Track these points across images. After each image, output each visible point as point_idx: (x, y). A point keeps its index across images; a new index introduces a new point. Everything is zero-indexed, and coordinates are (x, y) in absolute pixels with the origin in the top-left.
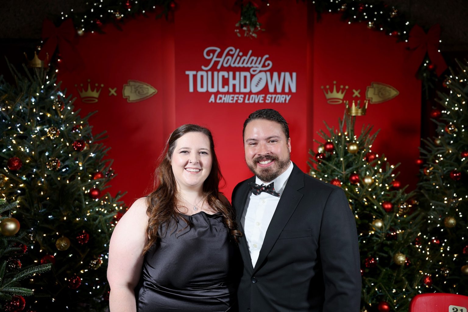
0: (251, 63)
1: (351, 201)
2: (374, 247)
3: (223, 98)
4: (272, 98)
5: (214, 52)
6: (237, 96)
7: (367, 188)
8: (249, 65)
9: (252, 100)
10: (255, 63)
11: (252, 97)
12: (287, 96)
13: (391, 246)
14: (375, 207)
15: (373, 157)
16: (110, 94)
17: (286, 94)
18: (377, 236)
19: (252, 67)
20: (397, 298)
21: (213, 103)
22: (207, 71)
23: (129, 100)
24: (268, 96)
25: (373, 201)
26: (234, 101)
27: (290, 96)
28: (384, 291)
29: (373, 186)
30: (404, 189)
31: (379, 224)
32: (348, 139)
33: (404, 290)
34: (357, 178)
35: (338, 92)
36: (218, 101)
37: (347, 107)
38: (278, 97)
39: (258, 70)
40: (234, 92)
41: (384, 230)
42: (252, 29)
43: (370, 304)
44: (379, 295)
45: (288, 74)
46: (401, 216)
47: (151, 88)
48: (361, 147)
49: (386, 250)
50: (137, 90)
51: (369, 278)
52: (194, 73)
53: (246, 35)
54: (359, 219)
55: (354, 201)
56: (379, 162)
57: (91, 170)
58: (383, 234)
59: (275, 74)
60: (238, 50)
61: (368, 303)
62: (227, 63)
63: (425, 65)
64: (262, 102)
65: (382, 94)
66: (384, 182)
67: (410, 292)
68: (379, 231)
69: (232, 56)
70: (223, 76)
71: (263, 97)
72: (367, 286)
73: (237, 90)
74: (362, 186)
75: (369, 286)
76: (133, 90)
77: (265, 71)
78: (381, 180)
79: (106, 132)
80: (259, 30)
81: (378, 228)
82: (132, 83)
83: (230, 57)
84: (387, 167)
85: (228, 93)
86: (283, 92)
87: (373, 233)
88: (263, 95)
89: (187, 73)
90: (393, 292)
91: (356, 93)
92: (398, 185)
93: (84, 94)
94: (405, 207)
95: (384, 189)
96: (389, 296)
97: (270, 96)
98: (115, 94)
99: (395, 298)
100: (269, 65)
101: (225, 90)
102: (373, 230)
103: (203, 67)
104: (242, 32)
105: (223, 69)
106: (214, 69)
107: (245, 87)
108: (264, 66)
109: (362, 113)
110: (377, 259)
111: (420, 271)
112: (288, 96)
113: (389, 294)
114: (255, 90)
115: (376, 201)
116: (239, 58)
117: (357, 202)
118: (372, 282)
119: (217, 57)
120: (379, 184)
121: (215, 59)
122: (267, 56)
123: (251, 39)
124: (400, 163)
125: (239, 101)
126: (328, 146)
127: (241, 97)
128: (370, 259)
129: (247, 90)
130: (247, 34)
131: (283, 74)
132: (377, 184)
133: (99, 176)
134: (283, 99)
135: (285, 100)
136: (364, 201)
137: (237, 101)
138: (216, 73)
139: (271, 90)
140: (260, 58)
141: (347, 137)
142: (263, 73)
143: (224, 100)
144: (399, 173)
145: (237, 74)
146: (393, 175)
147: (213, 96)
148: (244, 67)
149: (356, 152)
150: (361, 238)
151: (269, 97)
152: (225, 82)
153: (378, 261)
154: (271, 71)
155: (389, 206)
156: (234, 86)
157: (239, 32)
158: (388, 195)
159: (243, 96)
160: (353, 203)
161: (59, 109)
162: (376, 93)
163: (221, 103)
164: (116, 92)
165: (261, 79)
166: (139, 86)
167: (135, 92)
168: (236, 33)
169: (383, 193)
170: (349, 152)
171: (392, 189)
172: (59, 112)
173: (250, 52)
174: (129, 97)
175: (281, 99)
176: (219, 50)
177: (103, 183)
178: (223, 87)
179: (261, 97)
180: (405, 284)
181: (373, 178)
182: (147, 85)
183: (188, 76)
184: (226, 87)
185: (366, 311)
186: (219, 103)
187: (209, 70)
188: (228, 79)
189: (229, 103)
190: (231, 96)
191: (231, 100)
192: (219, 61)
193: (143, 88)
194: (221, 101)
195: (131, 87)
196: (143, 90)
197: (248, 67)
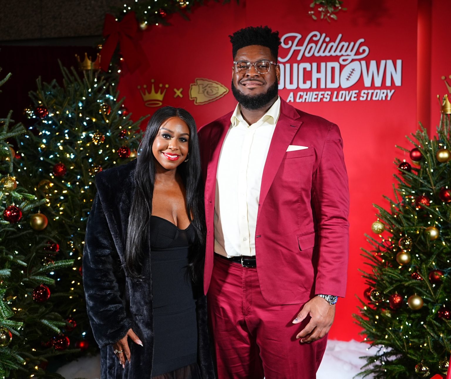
1: (437, 223)
3: (305, 97)
4: (368, 94)
5: (293, 38)
6: (323, 93)
8: (338, 53)
9: (341, 98)
10: (346, 51)
11: (342, 94)
12: (389, 91)
16: (176, 96)
17: (387, 88)
19: (342, 55)
21: (292, 103)
22: (284, 64)
23: (196, 103)
24: (363, 91)
26: (319, 100)
27: (393, 91)
36: (298, 100)
38: (377, 93)
39: (350, 58)
40: (318, 89)
42: (331, 10)
45: (390, 62)
47: (222, 86)
50: (205, 90)
53: (322, 17)
54: (447, 247)
59: (373, 63)
60: (324, 35)
62: (309, 52)
64: (356, 99)
69: (316, 43)
70: (305, 69)
71: (355, 93)
73: (323, 86)
76: (201, 90)
77: (360, 60)
80: (340, 10)
82: (199, 82)
83: (313, 45)
85: (311, 89)
86: (383, 86)
88: (357, 91)
97: (366, 91)
98: (181, 96)
100: (364, 51)
101: (307, 86)
103: (279, 59)
104: (318, 14)
105: (304, 59)
106: (293, 60)
107: (333, 81)
108: (357, 53)
112: (391, 91)
114: (346, 84)
116: (325, 45)
121: (294, 48)
122: (362, 40)
123: (329, 21)
125: (325, 100)
126: (414, 154)
127: (328, 94)
129: (336, 85)
131: (383, 62)
134: (384, 96)
135: (387, 96)
137: (321, 99)
138: (295, 66)
139: (368, 83)
142: (358, 62)
143: (306, 99)
145: (323, 65)
147: (291, 94)
149: (447, 161)
151: (364, 93)
152: (307, 76)
154: (368, 60)
156: (318, 80)
157: (314, 14)
159: (329, 93)
160: (440, 226)
161: (105, 113)
163: (302, 102)
164: (181, 93)
165: (353, 70)
166: (208, 84)
167: (204, 92)
168: (310, 16)
170: (441, 161)
172: (104, 116)
173: (340, 36)
174: (196, 98)
175: (380, 95)
176: (299, 36)
178: (304, 82)
179: (354, 93)
182: (217, 84)
184: (308, 82)
185: (448, 364)
186: (299, 103)
187: (287, 62)
188: (311, 72)
189: (311, 102)
190: (315, 93)
191: (315, 99)
192: (299, 51)
193: (212, 87)
194: (302, 100)
195: (199, 86)
196: (213, 90)
197: (337, 56)
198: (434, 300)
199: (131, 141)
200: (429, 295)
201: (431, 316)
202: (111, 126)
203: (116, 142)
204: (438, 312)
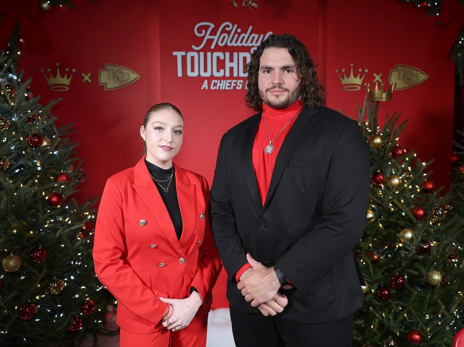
0: (251, 42)
1: (373, 206)
2: (402, 262)
3: (218, 84)
5: (206, 28)
6: (236, 81)
7: (394, 190)
8: (249, 44)
10: (256, 42)
13: (423, 262)
14: (404, 214)
15: (400, 152)
16: (84, 81)
18: (406, 250)
19: (253, 46)
20: (431, 325)
21: (207, 90)
22: (198, 52)
23: (106, 88)
25: (401, 206)
26: (232, 88)
28: (416, 317)
29: (402, 188)
30: (439, 191)
31: (409, 235)
32: (370, 131)
33: (440, 316)
34: (381, 178)
35: (355, 76)
36: (212, 88)
37: (369, 91)
40: (231, 77)
41: (415, 242)
43: (398, 333)
44: (409, 322)
46: (435, 224)
47: (133, 72)
48: (385, 141)
49: (418, 267)
50: (116, 75)
51: (397, 302)
52: (184, 53)
53: (244, 5)
54: (383, 228)
55: (376, 206)
56: (407, 159)
57: (54, 171)
58: (414, 247)
60: (236, 26)
61: (395, 331)
62: (222, 42)
63: (460, 42)
65: (408, 79)
66: (413, 183)
67: (447, 318)
68: (409, 243)
69: (229, 33)
70: (218, 58)
72: (393, 311)
73: (235, 75)
74: (388, 188)
75: (395, 310)
76: (111, 75)
78: (411, 180)
79: (73, 124)
81: (408, 239)
82: (109, 67)
83: (226, 35)
84: (418, 164)
85: (224, 78)
87: (401, 245)
89: (175, 53)
90: (427, 318)
91: (378, 78)
92: (431, 186)
93: (51, 81)
94: (440, 213)
95: (414, 191)
96: (421, 323)
98: (90, 81)
99: (429, 326)
101: (221, 74)
102: (401, 242)
103: (194, 47)
105: (218, 48)
106: (206, 49)
109: (387, 98)
110: (406, 277)
111: (459, 292)
113: (421, 321)
115: (405, 206)
116: (236, 35)
117: (380, 208)
118: (400, 306)
119: (210, 35)
120: (408, 185)
121: (208, 37)
122: (270, 33)
123: (251, 9)
124: (434, 160)
125: (237, 88)
127: (240, 83)
128: (398, 278)
129: (246, 74)
130: (246, 3)
132: (406, 185)
133: (64, 178)
136: (389, 207)
137: (234, 87)
138: (209, 54)
140: (262, 36)
141: (368, 129)
143: (219, 87)
144: (432, 171)
145: (235, 54)
146: (425, 175)
147: (206, 82)
148: (243, 46)
149: (380, 146)
150: (386, 252)
153: (407, 281)
155: (421, 212)
156: (231, 69)
157: (235, 1)
158: (419, 199)
159: (242, 81)
160: (376, 209)
162: (401, 77)
163: (216, 89)
164: (90, 78)
166: (118, 70)
167: (114, 78)
168: (232, 3)
169: (412, 197)
170: (371, 146)
171: (425, 191)
173: (251, 28)
174: (106, 83)
176: (212, 26)
177: (71, 187)
178: (218, 71)
180: (442, 309)
181: (400, 178)
182: (128, 70)
183: (176, 56)
184: (222, 71)
185: (393, 342)
186: (213, 90)
187: (201, 50)
188: (224, 61)
189: (225, 89)
190: (228, 81)
191: (228, 87)
192: (213, 40)
193: (122, 73)
194: (216, 88)
195: (108, 71)
196: (123, 76)
197: (248, 46)
198: (373, 281)
199: (43, 127)
200: (368, 276)
201: (370, 296)
202: (17, 110)
203: (23, 128)
204: (377, 291)
